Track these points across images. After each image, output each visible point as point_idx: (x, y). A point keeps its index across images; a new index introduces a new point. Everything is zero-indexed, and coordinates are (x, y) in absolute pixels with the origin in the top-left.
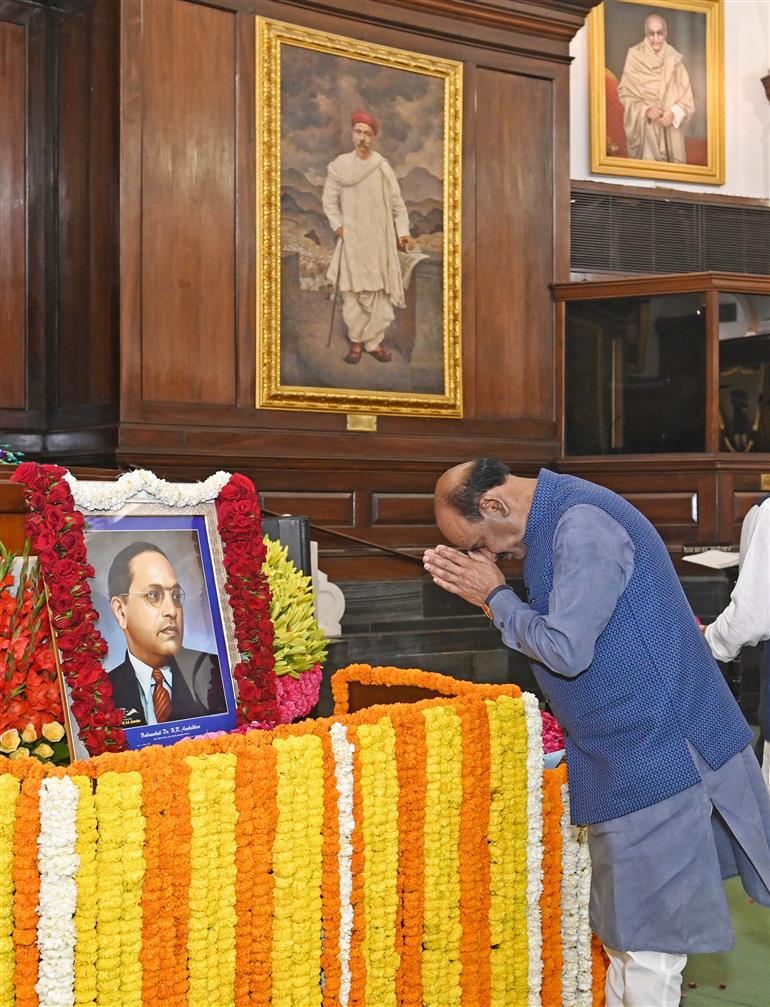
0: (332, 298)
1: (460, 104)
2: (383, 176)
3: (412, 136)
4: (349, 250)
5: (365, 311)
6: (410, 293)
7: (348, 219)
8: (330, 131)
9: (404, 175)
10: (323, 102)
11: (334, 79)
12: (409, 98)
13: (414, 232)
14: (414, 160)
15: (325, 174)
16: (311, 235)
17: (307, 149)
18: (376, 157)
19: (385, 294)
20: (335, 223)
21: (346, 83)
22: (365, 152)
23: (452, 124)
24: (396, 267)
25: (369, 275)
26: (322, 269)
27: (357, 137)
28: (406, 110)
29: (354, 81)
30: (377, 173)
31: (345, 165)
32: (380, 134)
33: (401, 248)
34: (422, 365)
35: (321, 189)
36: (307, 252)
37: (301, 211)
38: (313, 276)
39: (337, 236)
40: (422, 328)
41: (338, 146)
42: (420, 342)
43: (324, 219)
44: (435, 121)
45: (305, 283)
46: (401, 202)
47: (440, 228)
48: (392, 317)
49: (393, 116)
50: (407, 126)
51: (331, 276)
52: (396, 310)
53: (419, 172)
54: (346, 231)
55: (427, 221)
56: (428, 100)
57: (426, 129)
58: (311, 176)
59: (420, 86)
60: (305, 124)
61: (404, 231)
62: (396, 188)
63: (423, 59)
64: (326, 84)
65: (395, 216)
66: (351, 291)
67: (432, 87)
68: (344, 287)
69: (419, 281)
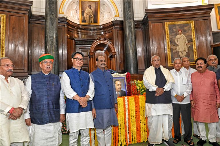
0: (177, 52)
1: (194, 26)
2: (183, 37)
3: (187, 31)
4: (179, 46)
5: (182, 53)
6: (188, 50)
7: (179, 43)
8: (176, 33)
9: (186, 36)
10: (174, 30)
11: (176, 27)
12: (186, 27)
13: (188, 43)
14: (187, 34)
15: (175, 38)
16: (174, 45)
17: (173, 36)
18: (182, 35)
19: (185, 51)
20: (177, 43)
21: (177, 27)
22: (180, 34)
23: (193, 28)
24: (186, 47)
25: (182, 49)
26: (176, 49)
27: (179, 33)
28: (186, 28)
29: (178, 26)
30: (182, 37)
31: (178, 36)
32: (182, 32)
33: (187, 45)
34: (191, 59)
35: (175, 40)
36: (174, 47)
37: (172, 43)
38: (175, 50)
39: (178, 45)
40: (191, 54)
41: (177, 34)
42: (190, 56)
43: (176, 43)
44: (190, 28)
45: (174, 51)
46: (186, 39)
47: (192, 41)
48: (186, 53)
49: (184, 29)
50: (186, 30)
51: (177, 50)
52: (187, 52)
53: (188, 35)
54: (179, 44)
55: (190, 41)
56: (189, 26)
57: (189, 30)
58: (174, 39)
59: (187, 25)
60: (172, 33)
61: (187, 43)
62: (185, 38)
63: (188, 22)
64: (174, 28)
65: (185, 41)
66: (180, 51)
67: (189, 24)
68: (179, 51)
69: (190, 48)
